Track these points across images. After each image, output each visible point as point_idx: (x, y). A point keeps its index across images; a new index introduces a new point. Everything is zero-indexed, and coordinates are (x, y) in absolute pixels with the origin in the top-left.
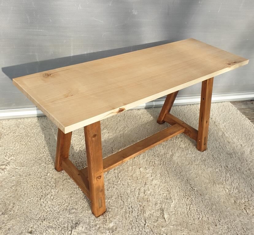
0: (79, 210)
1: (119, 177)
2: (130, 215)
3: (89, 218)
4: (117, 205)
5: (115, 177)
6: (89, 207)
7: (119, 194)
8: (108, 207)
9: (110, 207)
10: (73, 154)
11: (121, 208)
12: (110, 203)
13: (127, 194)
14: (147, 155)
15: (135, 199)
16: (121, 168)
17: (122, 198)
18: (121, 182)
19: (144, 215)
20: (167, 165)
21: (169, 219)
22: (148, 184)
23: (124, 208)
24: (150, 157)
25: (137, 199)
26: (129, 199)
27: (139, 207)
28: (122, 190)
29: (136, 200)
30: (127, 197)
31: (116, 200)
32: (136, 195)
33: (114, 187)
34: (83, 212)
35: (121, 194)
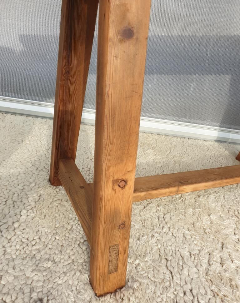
0: (61, 265)
1: (166, 220)
3: (79, 292)
4: (154, 277)
5: (158, 219)
6: (88, 265)
7: (162, 252)
8: (133, 278)
9: (138, 279)
10: (90, 169)
12: (139, 268)
13: (181, 258)
14: (222, 197)
15: (201, 273)
16: (172, 207)
17: (169, 263)
18: (169, 230)
22: (229, 247)
23: (172, 290)
24: (229, 201)
25: (204, 275)
26: (185, 270)
27: (210, 297)
28: (171, 246)
30: (181, 264)
31: (154, 264)
32: (203, 265)
33: (153, 236)
34: (68, 275)
35: (166, 254)
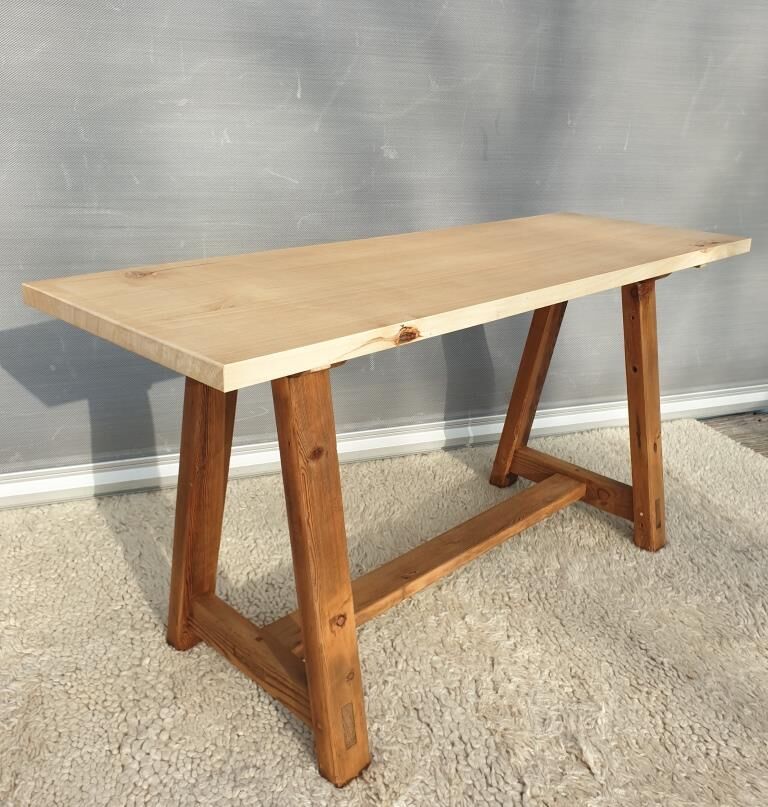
1: (398, 649)
2: (460, 767)
4: (406, 738)
5: (385, 651)
7: (407, 701)
9: (385, 748)
11: (423, 748)
12: (382, 734)
13: (436, 701)
14: (478, 577)
15: (469, 711)
16: (400, 622)
17: (421, 712)
18: (408, 665)
19: (513, 760)
20: (552, 601)
21: (603, 766)
22: (502, 661)
23: (436, 746)
24: (491, 582)
25: (474, 712)
26: (447, 714)
27: (486, 737)
28: (417, 688)
29: (473, 716)
30: (438, 708)
31: (401, 722)
32: (470, 700)
33: (386, 682)
35: (413, 702)
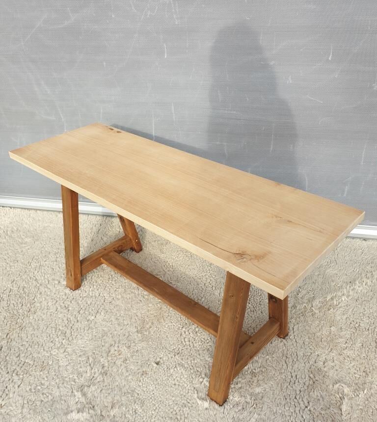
2: (289, 387)
4: (276, 366)
7: (285, 352)
13: (296, 357)
17: (287, 359)
19: (311, 393)
21: (349, 414)
23: (285, 374)
26: (297, 364)
27: (306, 380)
28: (292, 349)
29: (308, 369)
30: (295, 360)
31: (278, 359)
32: (310, 362)
35: (287, 354)
